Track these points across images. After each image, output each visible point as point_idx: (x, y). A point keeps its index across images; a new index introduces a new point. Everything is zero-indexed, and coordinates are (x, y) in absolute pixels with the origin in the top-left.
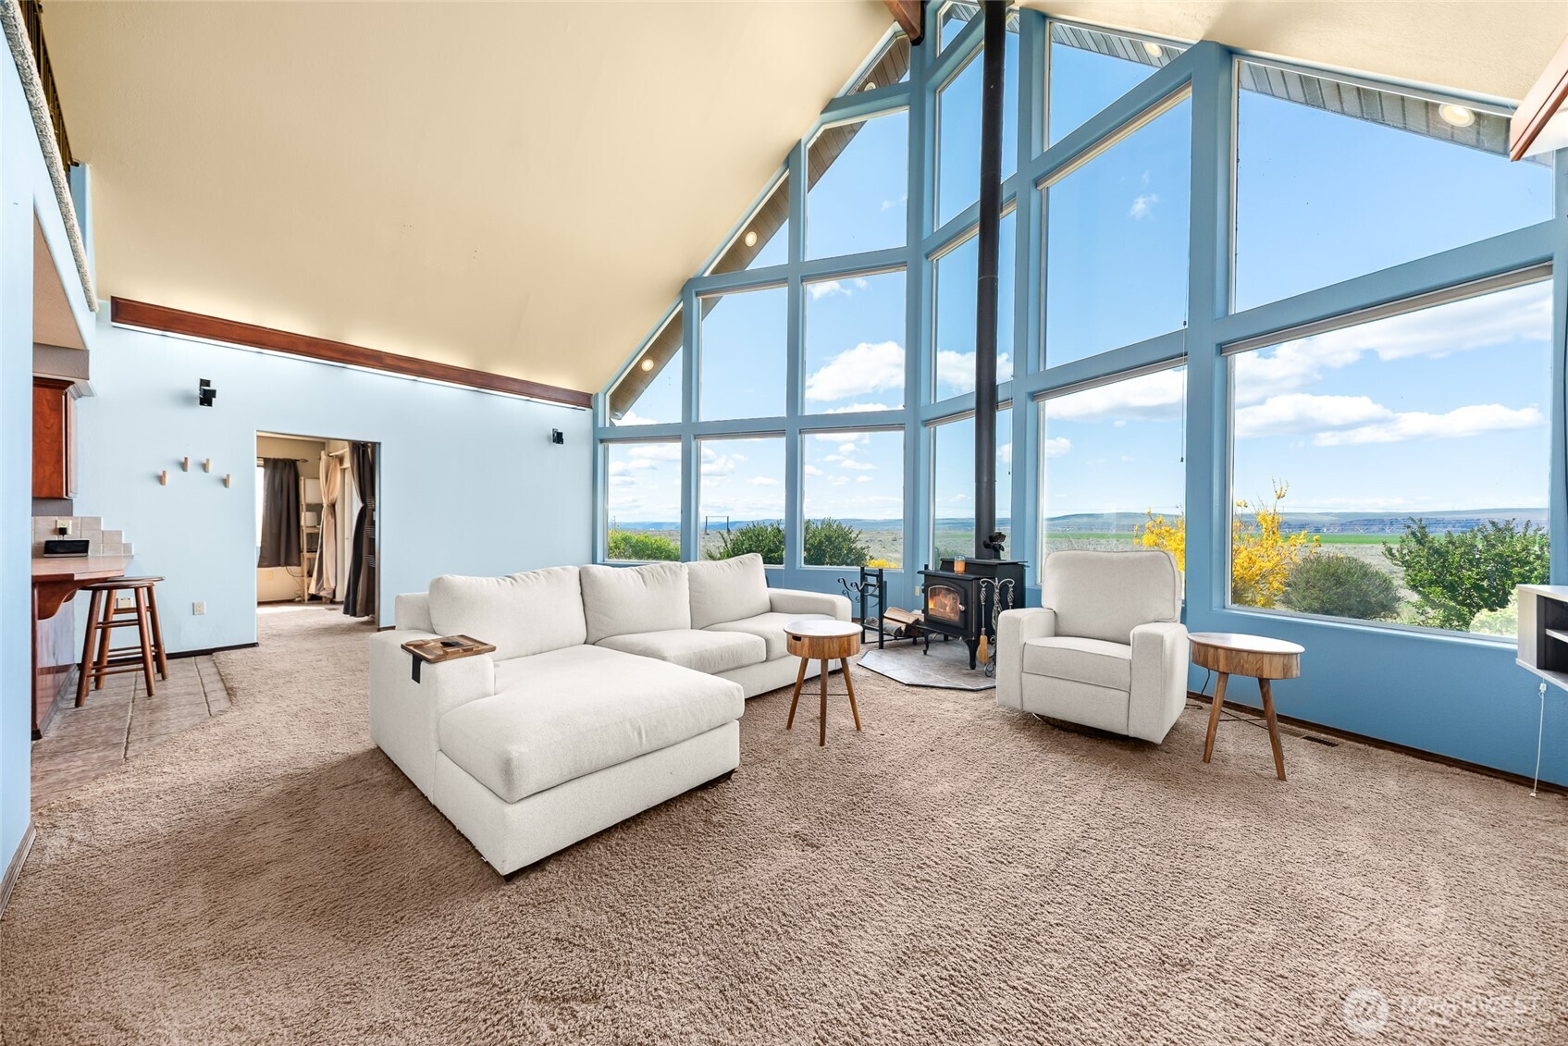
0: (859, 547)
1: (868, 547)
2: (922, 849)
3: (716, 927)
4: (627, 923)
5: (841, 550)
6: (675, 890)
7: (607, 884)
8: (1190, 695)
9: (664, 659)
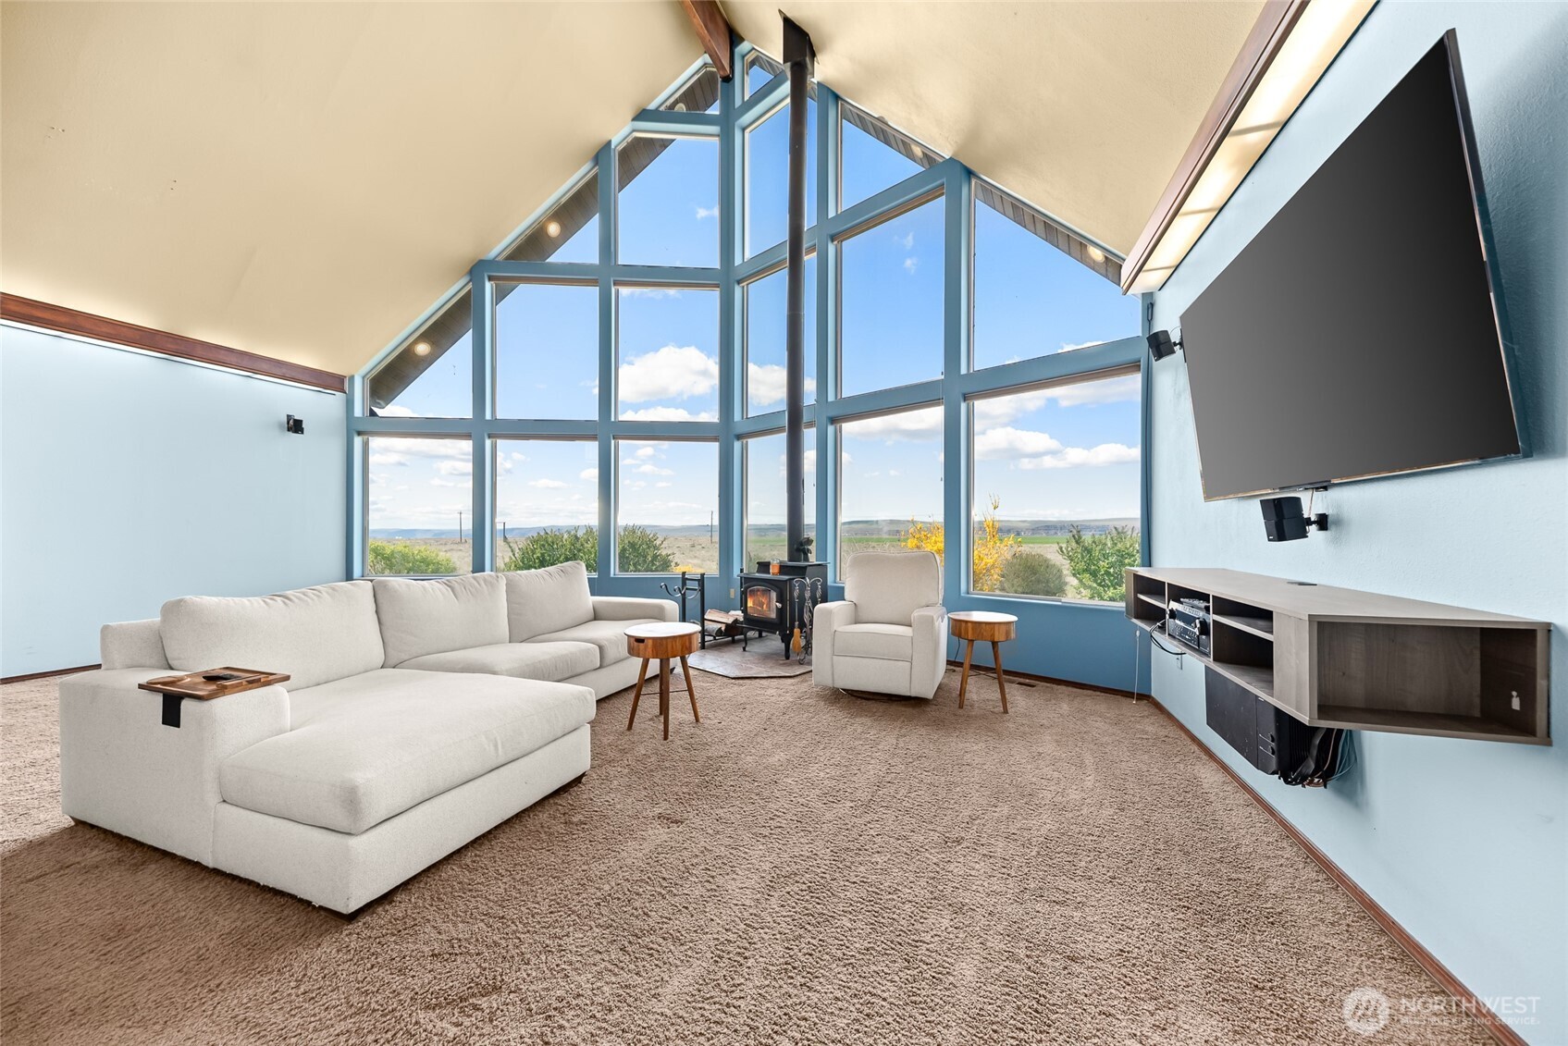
0: (664, 553)
1: (673, 554)
2: (771, 805)
3: (602, 904)
4: (510, 923)
5: (646, 557)
6: (552, 885)
7: (475, 897)
8: (949, 663)
9: (494, 673)
